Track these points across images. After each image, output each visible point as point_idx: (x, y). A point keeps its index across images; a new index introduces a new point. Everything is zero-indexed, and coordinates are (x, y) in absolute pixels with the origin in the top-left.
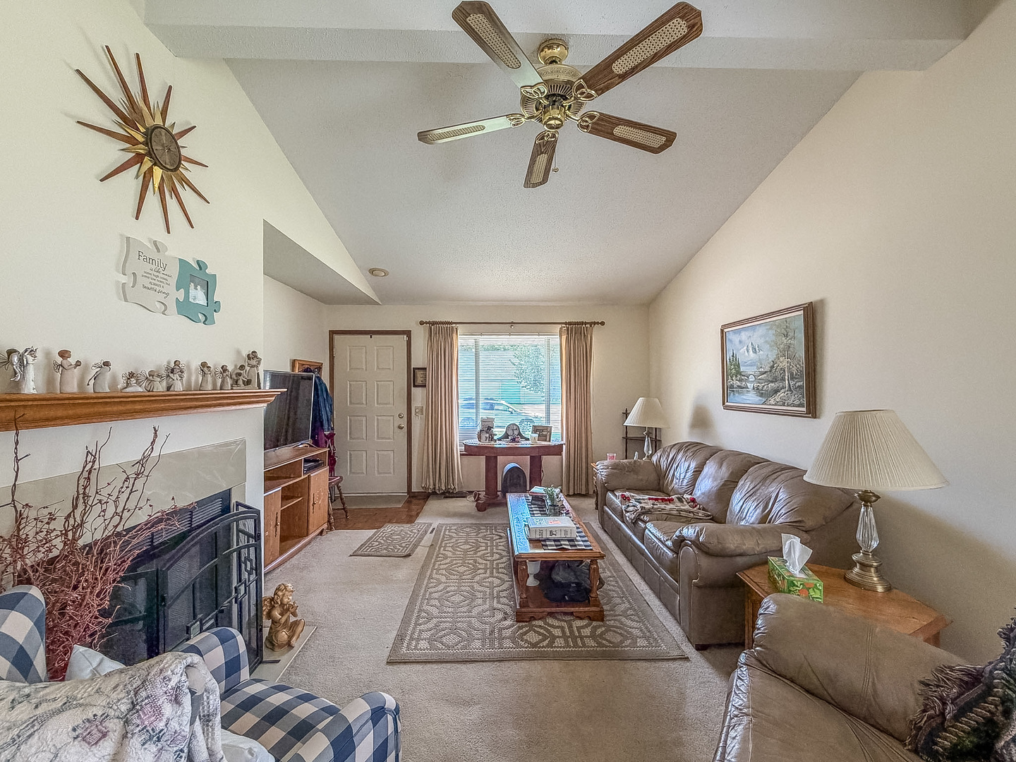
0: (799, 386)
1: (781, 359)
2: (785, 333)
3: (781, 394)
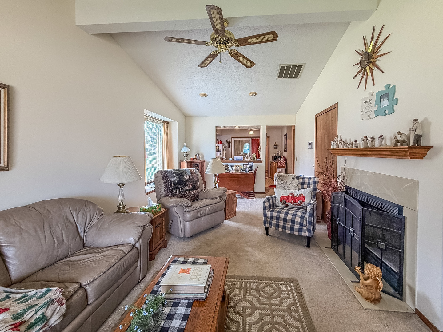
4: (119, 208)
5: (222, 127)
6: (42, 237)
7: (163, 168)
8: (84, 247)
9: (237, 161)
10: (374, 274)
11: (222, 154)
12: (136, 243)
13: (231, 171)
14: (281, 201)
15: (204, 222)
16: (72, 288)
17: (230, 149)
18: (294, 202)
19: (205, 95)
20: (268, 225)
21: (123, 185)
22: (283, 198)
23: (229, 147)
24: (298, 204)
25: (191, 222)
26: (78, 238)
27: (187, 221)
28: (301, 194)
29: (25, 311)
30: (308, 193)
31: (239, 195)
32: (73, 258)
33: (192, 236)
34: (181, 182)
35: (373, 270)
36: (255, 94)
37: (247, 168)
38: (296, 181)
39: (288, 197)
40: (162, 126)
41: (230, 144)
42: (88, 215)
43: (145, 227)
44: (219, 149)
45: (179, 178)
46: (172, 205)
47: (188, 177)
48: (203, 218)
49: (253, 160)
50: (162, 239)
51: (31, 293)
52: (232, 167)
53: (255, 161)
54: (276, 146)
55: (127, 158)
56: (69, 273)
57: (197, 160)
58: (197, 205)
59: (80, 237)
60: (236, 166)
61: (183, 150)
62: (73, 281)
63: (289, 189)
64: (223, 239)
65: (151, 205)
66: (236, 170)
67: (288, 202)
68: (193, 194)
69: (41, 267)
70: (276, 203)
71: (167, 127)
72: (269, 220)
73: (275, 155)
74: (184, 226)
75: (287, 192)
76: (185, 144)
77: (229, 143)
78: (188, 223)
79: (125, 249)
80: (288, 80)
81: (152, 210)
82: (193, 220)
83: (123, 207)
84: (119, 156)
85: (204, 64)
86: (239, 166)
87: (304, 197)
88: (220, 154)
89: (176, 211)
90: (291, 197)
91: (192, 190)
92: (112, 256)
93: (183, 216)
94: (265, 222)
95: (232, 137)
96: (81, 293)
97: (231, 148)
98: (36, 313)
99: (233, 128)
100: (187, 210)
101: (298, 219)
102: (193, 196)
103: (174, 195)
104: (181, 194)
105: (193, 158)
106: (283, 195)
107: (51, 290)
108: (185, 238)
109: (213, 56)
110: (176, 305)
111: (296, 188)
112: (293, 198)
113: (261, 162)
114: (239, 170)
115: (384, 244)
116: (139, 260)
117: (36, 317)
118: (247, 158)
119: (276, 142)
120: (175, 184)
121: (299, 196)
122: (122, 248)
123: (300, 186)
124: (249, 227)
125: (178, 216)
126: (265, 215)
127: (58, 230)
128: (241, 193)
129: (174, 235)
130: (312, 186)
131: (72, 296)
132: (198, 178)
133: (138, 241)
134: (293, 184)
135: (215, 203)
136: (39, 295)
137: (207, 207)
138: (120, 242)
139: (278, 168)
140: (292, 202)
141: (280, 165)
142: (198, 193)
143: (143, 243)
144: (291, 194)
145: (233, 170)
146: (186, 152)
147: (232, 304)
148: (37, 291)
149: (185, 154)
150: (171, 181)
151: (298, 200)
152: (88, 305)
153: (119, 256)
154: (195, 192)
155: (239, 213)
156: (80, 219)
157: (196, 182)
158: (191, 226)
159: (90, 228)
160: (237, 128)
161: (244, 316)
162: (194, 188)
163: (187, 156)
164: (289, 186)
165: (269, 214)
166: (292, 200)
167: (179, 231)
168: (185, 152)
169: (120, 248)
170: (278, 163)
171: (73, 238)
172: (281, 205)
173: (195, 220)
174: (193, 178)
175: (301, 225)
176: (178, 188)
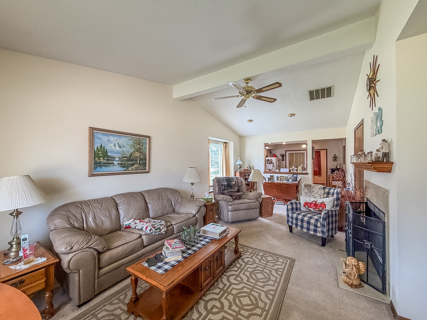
0: (144, 163)
1: (136, 153)
2: (139, 143)
3: (136, 166)
4: (191, 197)
5: (269, 144)
6: (159, 203)
7: (223, 176)
8: (174, 212)
9: (283, 173)
10: (352, 264)
11: (275, 166)
12: (196, 214)
13: (276, 181)
14: (304, 206)
15: (242, 215)
16: (169, 224)
17: (284, 162)
18: (315, 208)
19: (251, 121)
20: (290, 224)
21: (193, 184)
22: (306, 204)
23: (283, 160)
24: (320, 210)
25: (232, 212)
26: (172, 207)
27: (229, 211)
28: (323, 202)
29: (155, 224)
30: (330, 201)
31: (282, 202)
32: (170, 215)
33: (233, 222)
34: (229, 186)
35: (351, 261)
36: (293, 115)
37: (290, 178)
38: (323, 191)
39: (311, 204)
40: (222, 145)
41: (285, 157)
42: (176, 197)
43: (201, 207)
44: (272, 161)
45: (228, 183)
46: (219, 199)
47: (234, 183)
48: (241, 211)
49: (299, 172)
50: (213, 220)
51: (156, 221)
52: (277, 177)
53: (301, 173)
54: (335, 158)
55: (195, 169)
56: (168, 219)
57: (248, 171)
58: (236, 202)
59: (173, 207)
60: (281, 177)
61: (237, 163)
62: (169, 222)
63: (315, 198)
64: (253, 228)
65: (207, 197)
66: (280, 180)
67: (311, 207)
68: (238, 195)
69: (159, 216)
70: (300, 208)
71: (226, 146)
72: (291, 220)
73: (333, 168)
74: (228, 214)
75: (311, 200)
76: (239, 158)
77: (283, 156)
78: (230, 212)
79: (191, 216)
80: (321, 100)
81: (208, 200)
82: (234, 211)
83: (193, 197)
84: (192, 167)
85: (240, 105)
86: (283, 177)
87: (325, 205)
88: (273, 166)
89: (223, 204)
90: (314, 203)
91: (236, 192)
92: (185, 217)
93: (227, 208)
94: (288, 221)
95: (286, 151)
96: (171, 227)
97: (285, 160)
98: (158, 226)
99: (281, 143)
100: (229, 203)
101: (312, 221)
102: (237, 197)
103: (223, 194)
104: (228, 193)
105: (245, 170)
106: (307, 202)
107: (162, 222)
108: (227, 223)
109: (243, 102)
110: (205, 238)
111: (321, 197)
112: (316, 205)
113: (307, 174)
114: (283, 181)
115: (369, 244)
116: (198, 224)
117: (158, 227)
118: (293, 170)
119: (335, 155)
120: (225, 186)
121: (321, 203)
122: (189, 215)
123: (325, 195)
124: (278, 225)
125: (223, 207)
126: (288, 216)
127: (165, 201)
128: (284, 200)
129: (222, 220)
130: (335, 196)
131: (168, 226)
132: (242, 184)
133: (197, 213)
134: (319, 194)
135: (250, 202)
136: (158, 222)
137: (244, 204)
138: (189, 212)
139: (333, 180)
140: (314, 208)
141: (336, 178)
142: (241, 195)
143: (200, 215)
144: (315, 201)
145: (278, 180)
146: (240, 165)
147: (243, 257)
148: (158, 221)
149: (238, 166)
150: (222, 185)
151: (319, 207)
152: (174, 234)
153: (188, 218)
154: (239, 194)
155: (276, 215)
156: (173, 199)
157: (240, 187)
158: (232, 214)
159: (177, 204)
160: (284, 143)
161: (246, 264)
162: (238, 191)
163: (240, 167)
164: (315, 195)
165: (290, 215)
166: (314, 206)
167: (224, 217)
168: (238, 165)
169: (188, 215)
170: (334, 176)
171: (170, 207)
172: (305, 210)
173: (234, 212)
174: (238, 183)
175: (316, 226)
176: (227, 190)
